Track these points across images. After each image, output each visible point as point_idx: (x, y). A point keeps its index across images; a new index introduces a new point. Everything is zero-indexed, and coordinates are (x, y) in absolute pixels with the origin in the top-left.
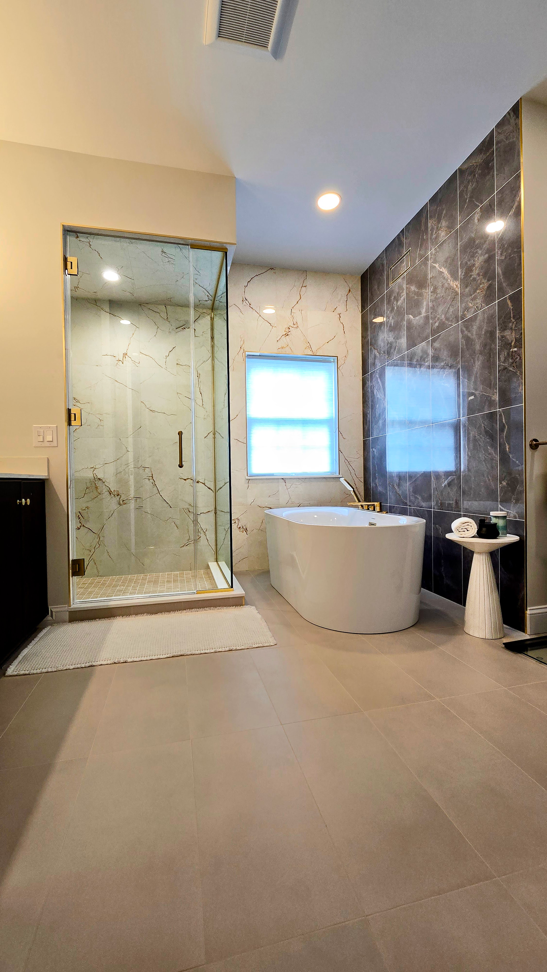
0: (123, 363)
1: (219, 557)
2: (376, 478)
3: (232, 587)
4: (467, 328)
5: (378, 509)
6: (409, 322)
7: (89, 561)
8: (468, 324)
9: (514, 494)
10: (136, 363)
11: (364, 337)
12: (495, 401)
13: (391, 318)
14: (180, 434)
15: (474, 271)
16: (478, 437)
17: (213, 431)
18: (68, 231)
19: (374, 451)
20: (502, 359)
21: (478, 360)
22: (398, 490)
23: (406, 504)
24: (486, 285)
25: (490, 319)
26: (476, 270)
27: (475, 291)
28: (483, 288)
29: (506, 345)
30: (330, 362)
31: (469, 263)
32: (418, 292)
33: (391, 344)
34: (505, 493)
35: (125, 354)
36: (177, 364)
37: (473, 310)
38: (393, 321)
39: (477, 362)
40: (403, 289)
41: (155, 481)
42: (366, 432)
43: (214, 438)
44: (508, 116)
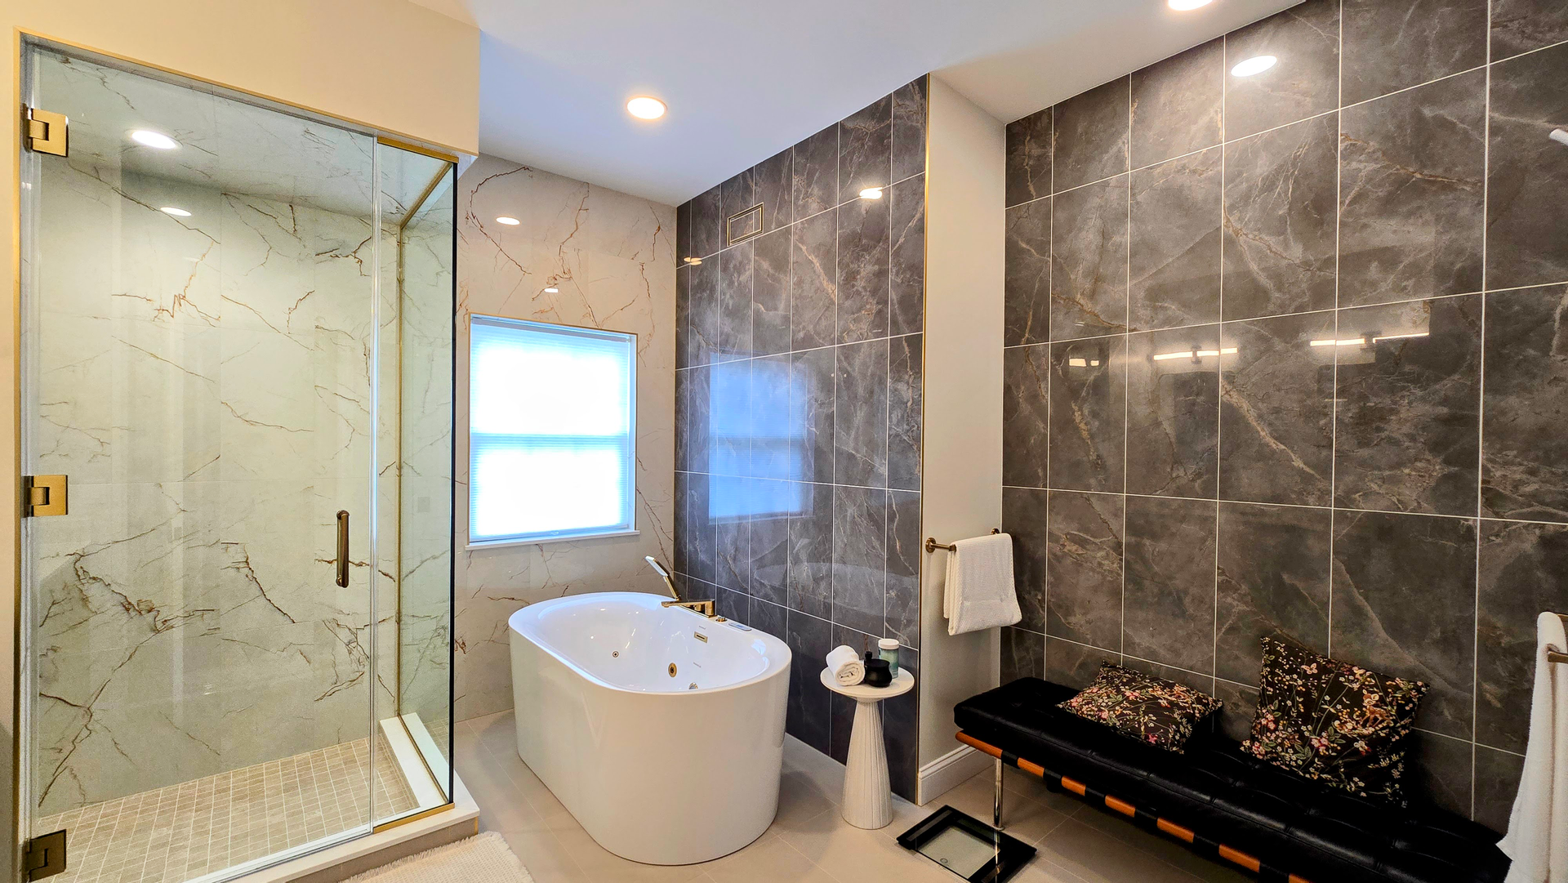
0: (173, 316)
1: (404, 706)
2: (696, 539)
3: (451, 801)
4: (846, 358)
5: (709, 611)
6: (757, 313)
7: (57, 773)
8: (848, 353)
9: (904, 611)
10: (209, 319)
11: (680, 308)
12: (882, 475)
13: (728, 296)
14: (343, 517)
15: (859, 281)
16: (858, 519)
17: (398, 462)
18: (31, 46)
19: (692, 495)
20: (895, 420)
21: (861, 409)
22: (733, 566)
23: (745, 591)
24: (875, 308)
25: (881, 357)
26: (861, 280)
27: (859, 310)
28: (870, 310)
29: (899, 402)
30: (623, 340)
31: (851, 266)
32: (773, 275)
33: (728, 335)
34: (893, 607)
35: (180, 298)
36: (317, 327)
37: (855, 336)
38: (731, 303)
39: (859, 412)
40: (750, 261)
41: (253, 571)
42: (680, 464)
43: (400, 476)
44: (911, 87)
